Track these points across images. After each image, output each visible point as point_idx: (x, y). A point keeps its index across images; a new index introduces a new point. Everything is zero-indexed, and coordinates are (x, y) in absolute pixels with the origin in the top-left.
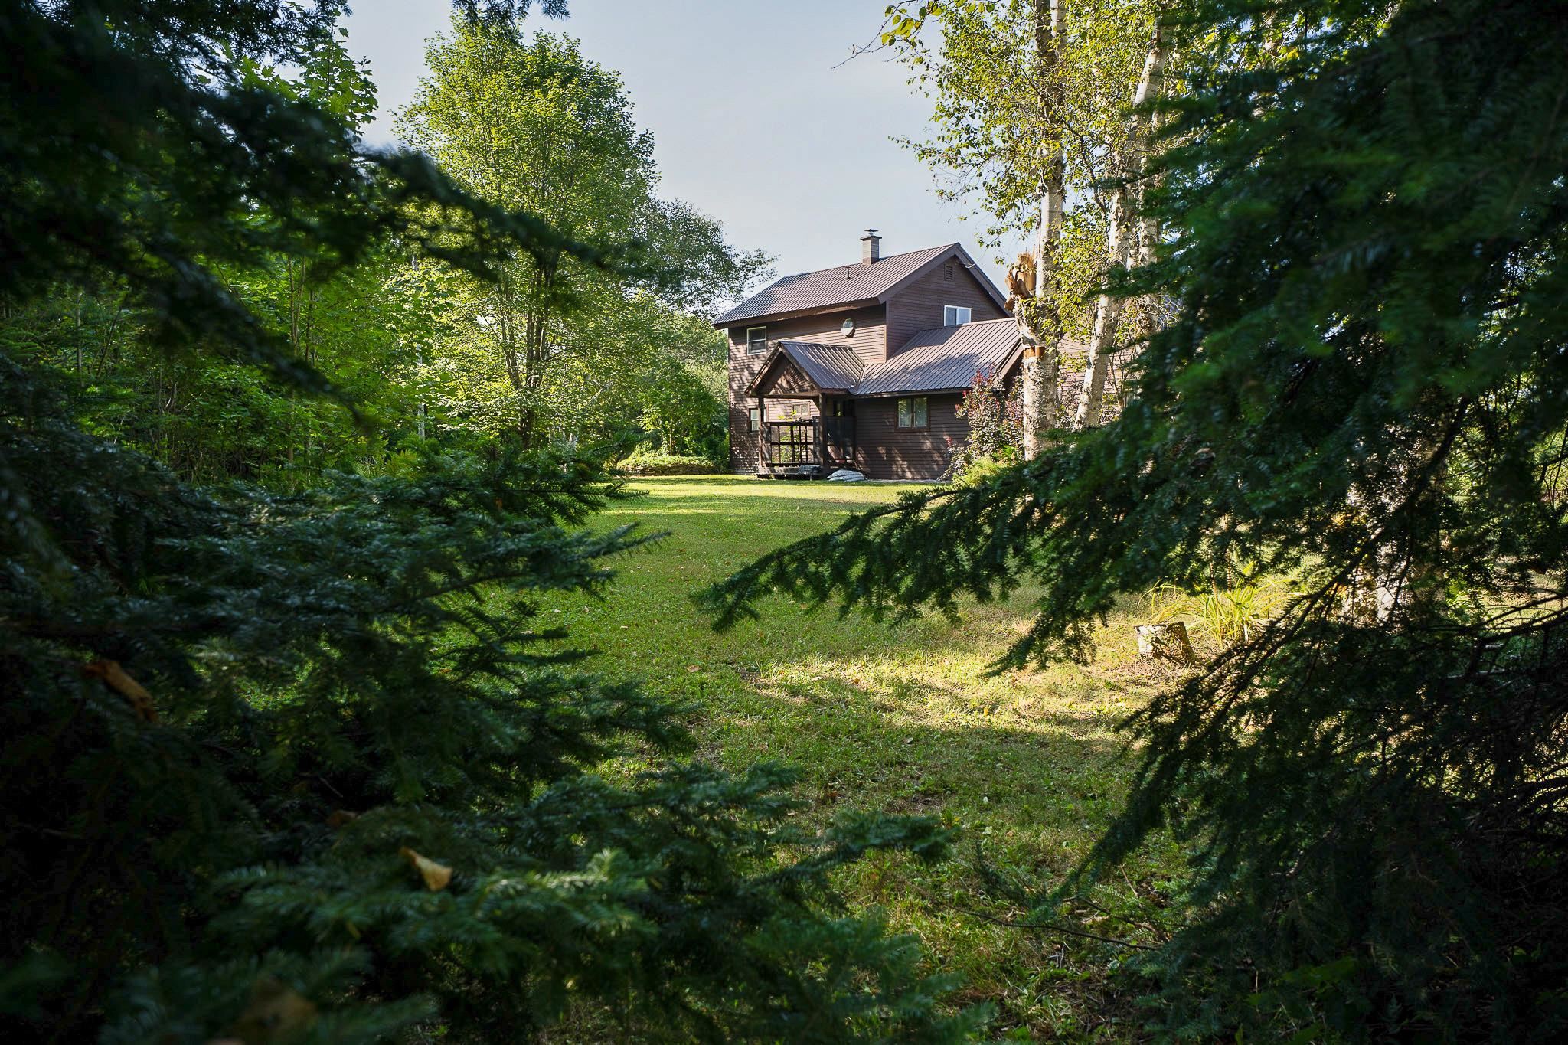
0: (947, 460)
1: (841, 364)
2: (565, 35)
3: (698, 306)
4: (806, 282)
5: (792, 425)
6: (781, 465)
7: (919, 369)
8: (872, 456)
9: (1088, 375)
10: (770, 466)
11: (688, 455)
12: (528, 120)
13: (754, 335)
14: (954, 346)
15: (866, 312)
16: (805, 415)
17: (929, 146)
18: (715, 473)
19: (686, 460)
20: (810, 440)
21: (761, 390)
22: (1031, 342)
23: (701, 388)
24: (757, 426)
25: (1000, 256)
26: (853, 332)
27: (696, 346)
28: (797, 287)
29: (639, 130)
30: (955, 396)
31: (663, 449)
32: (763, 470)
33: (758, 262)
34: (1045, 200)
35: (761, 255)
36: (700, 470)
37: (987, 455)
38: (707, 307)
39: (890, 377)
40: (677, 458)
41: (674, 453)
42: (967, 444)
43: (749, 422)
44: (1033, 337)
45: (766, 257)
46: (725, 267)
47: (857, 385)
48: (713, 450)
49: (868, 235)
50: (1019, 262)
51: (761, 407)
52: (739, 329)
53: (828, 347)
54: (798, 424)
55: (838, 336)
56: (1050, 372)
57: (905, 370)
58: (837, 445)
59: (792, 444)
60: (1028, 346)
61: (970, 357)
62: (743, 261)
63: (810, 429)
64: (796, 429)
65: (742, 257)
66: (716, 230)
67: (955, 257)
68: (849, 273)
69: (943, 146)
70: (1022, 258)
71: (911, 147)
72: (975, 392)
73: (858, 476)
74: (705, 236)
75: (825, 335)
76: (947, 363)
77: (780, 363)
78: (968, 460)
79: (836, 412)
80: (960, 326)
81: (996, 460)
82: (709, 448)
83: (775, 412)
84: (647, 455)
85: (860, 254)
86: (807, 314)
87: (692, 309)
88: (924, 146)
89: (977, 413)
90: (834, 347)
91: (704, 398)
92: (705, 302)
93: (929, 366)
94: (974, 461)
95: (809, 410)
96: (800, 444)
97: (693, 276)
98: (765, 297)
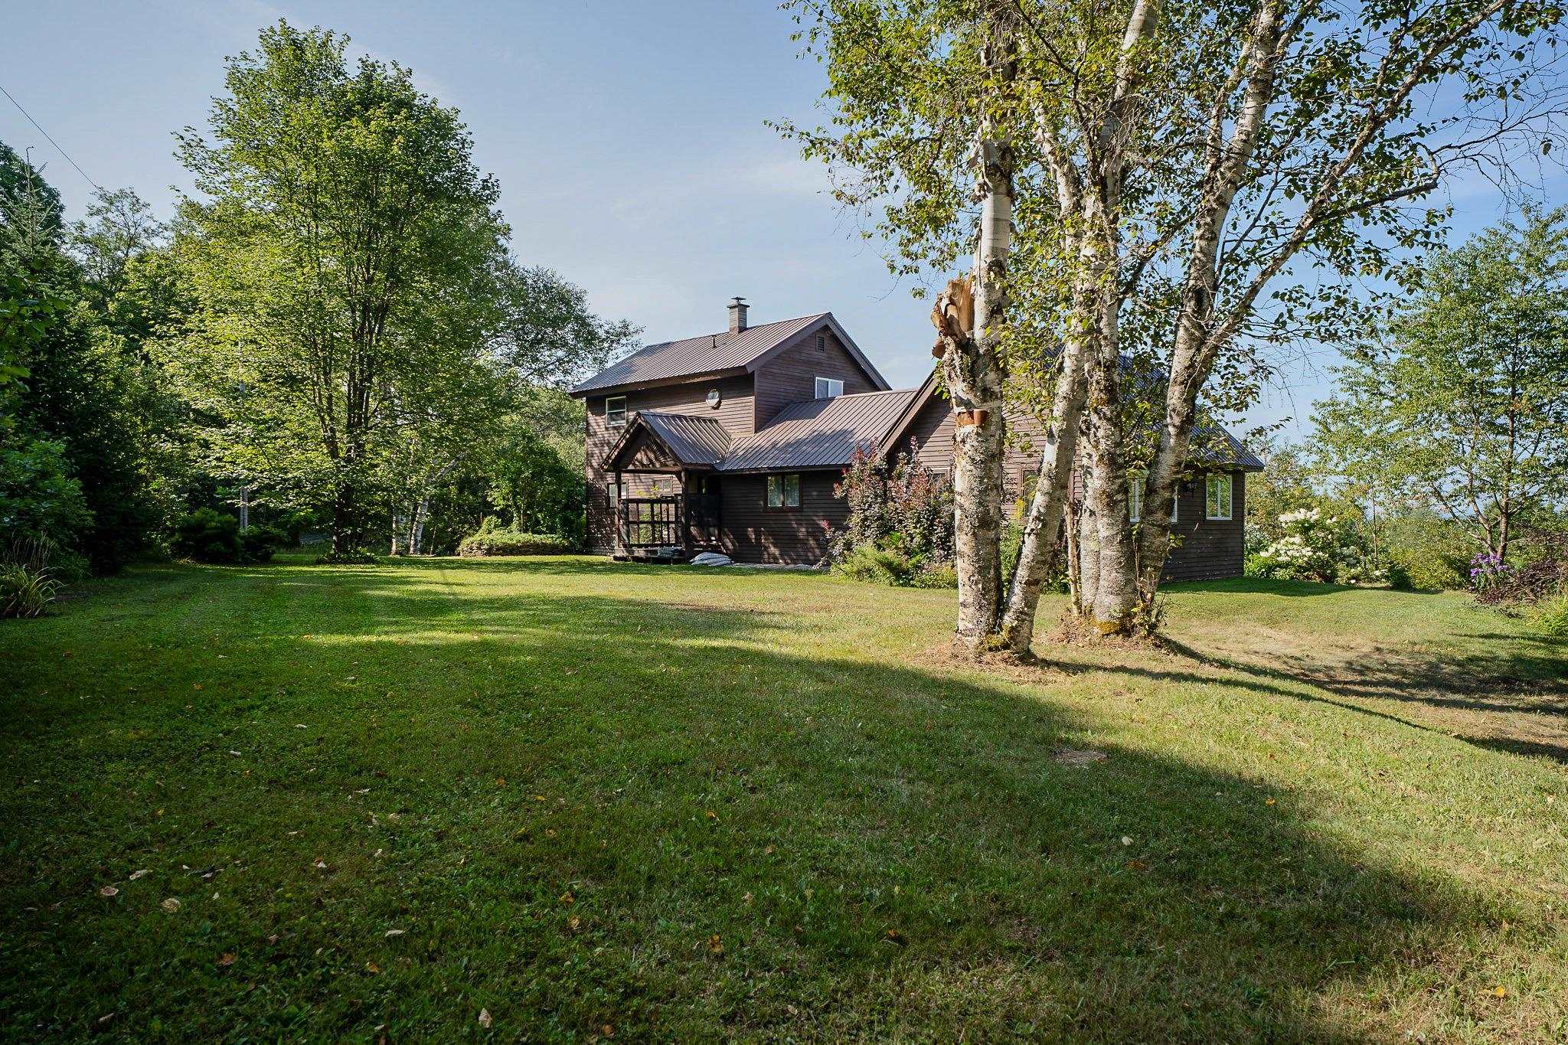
0: (824, 546)
1: (706, 437)
2: (395, 64)
3: (559, 376)
4: (668, 352)
5: (652, 502)
6: (640, 546)
7: (788, 445)
8: (741, 538)
9: (1050, 453)
10: (628, 547)
11: (540, 533)
12: (344, 153)
13: (614, 405)
14: (826, 422)
15: (734, 382)
16: (667, 491)
17: (820, 135)
18: (571, 553)
19: (538, 538)
20: (672, 519)
21: (619, 464)
22: (967, 404)
23: (557, 460)
24: (615, 502)
25: (919, 286)
26: (719, 403)
27: (557, 418)
28: (659, 356)
29: (481, 176)
30: (833, 474)
31: (514, 526)
32: (620, 552)
33: (624, 332)
34: (987, 205)
35: (626, 326)
36: (553, 550)
37: (870, 542)
38: (569, 378)
39: (757, 452)
40: (528, 537)
41: (526, 531)
42: (847, 528)
43: (608, 499)
44: (970, 396)
45: (631, 328)
46: (588, 337)
47: (723, 460)
48: (569, 527)
49: (735, 302)
50: (949, 291)
51: (619, 483)
52: (596, 399)
53: (692, 419)
54: (660, 501)
55: (704, 407)
56: (993, 446)
57: (774, 445)
58: (701, 526)
59: (652, 523)
60: (962, 409)
61: (844, 434)
62: (607, 332)
63: (672, 506)
64: (656, 507)
65: (606, 327)
66: (579, 299)
67: (826, 328)
68: (714, 341)
69: (839, 133)
70: (954, 285)
71: (795, 136)
72: (855, 470)
73: (723, 559)
74: (567, 304)
75: (691, 406)
76: (819, 439)
77: (639, 436)
78: (848, 546)
79: (700, 489)
80: (833, 399)
81: (879, 547)
82: (563, 525)
83: (635, 488)
84: (495, 532)
85: (725, 323)
86: (670, 383)
87: (552, 379)
88: (814, 135)
89: (857, 493)
90: (698, 419)
91: (558, 471)
92: (566, 372)
93: (799, 443)
94: (855, 548)
95: (673, 486)
96: (661, 522)
97: (553, 344)
98: (625, 367)
